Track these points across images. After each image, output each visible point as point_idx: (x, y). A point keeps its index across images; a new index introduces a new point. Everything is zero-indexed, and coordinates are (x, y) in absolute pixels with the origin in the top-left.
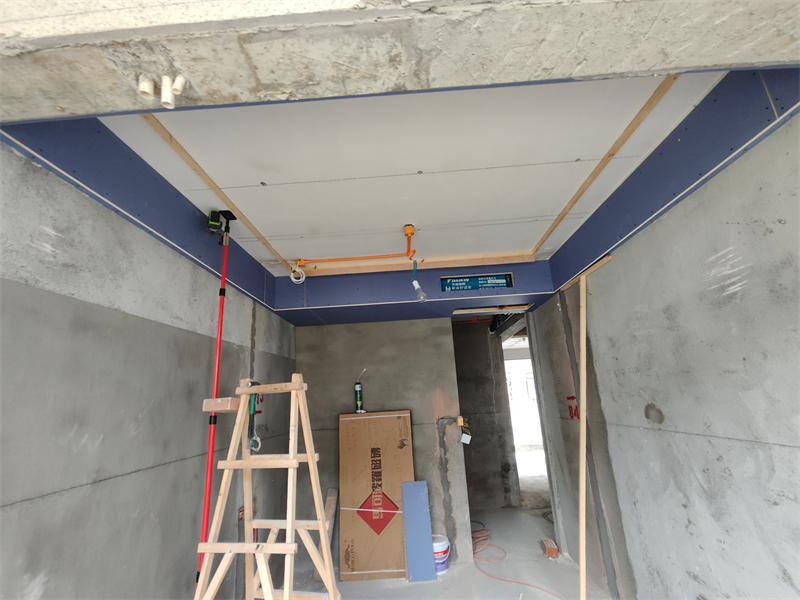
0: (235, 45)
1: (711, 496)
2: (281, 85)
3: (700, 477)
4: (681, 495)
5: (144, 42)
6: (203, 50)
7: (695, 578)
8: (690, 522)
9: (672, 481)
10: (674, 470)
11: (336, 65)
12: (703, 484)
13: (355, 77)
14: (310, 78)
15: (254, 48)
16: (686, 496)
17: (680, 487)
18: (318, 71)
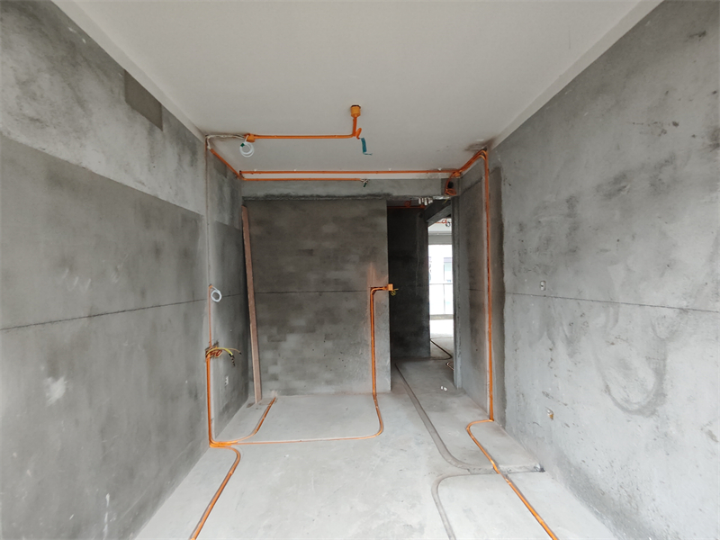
1: (570, 341)
3: (566, 329)
4: (550, 342)
7: (547, 395)
8: (552, 360)
9: (545, 333)
10: (548, 324)
12: (567, 334)
16: (553, 343)
17: (550, 337)
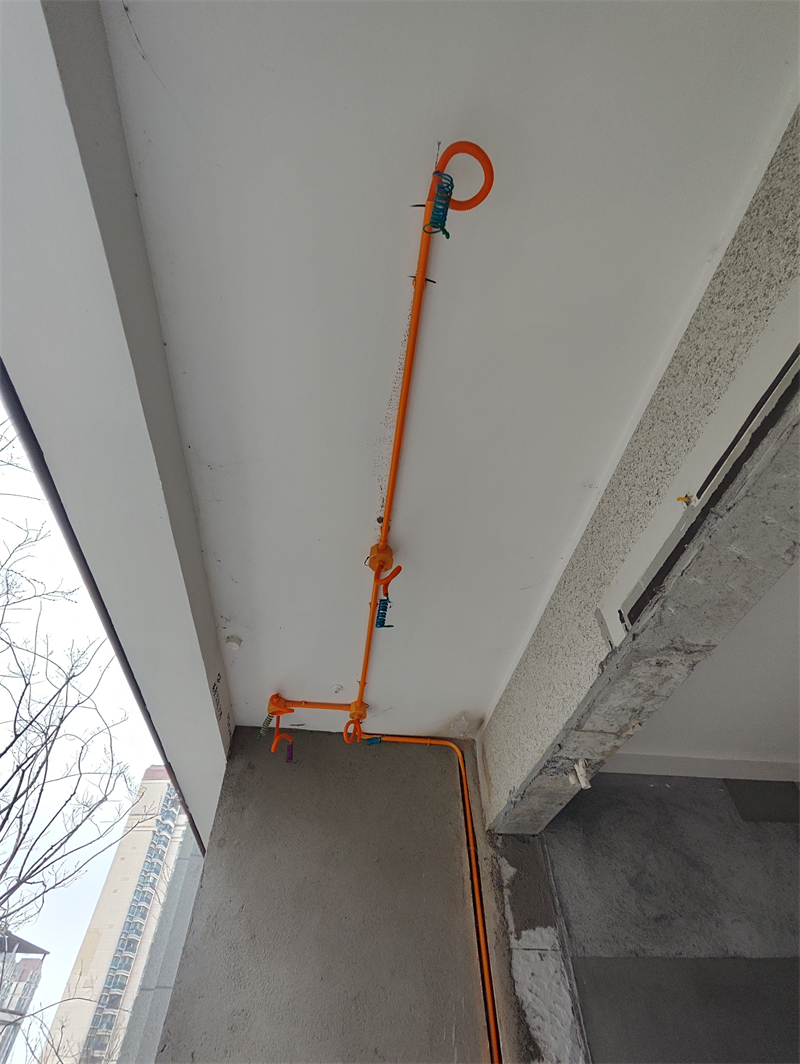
0: (578, 733)
2: (627, 725)
5: (548, 761)
6: (572, 745)
11: (635, 696)
13: (656, 688)
14: (634, 710)
15: (588, 726)
18: (631, 705)
